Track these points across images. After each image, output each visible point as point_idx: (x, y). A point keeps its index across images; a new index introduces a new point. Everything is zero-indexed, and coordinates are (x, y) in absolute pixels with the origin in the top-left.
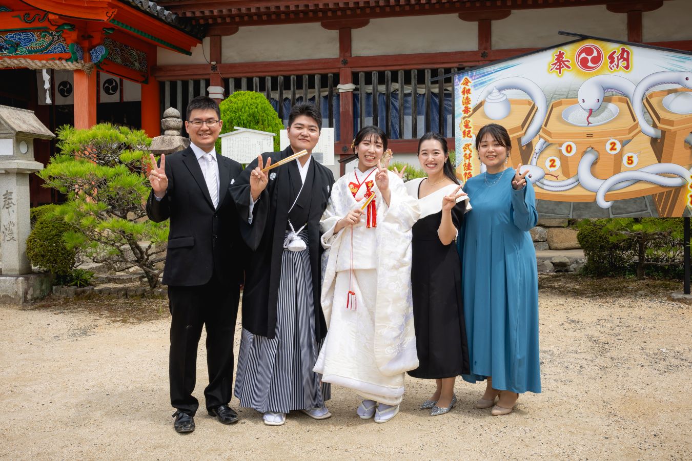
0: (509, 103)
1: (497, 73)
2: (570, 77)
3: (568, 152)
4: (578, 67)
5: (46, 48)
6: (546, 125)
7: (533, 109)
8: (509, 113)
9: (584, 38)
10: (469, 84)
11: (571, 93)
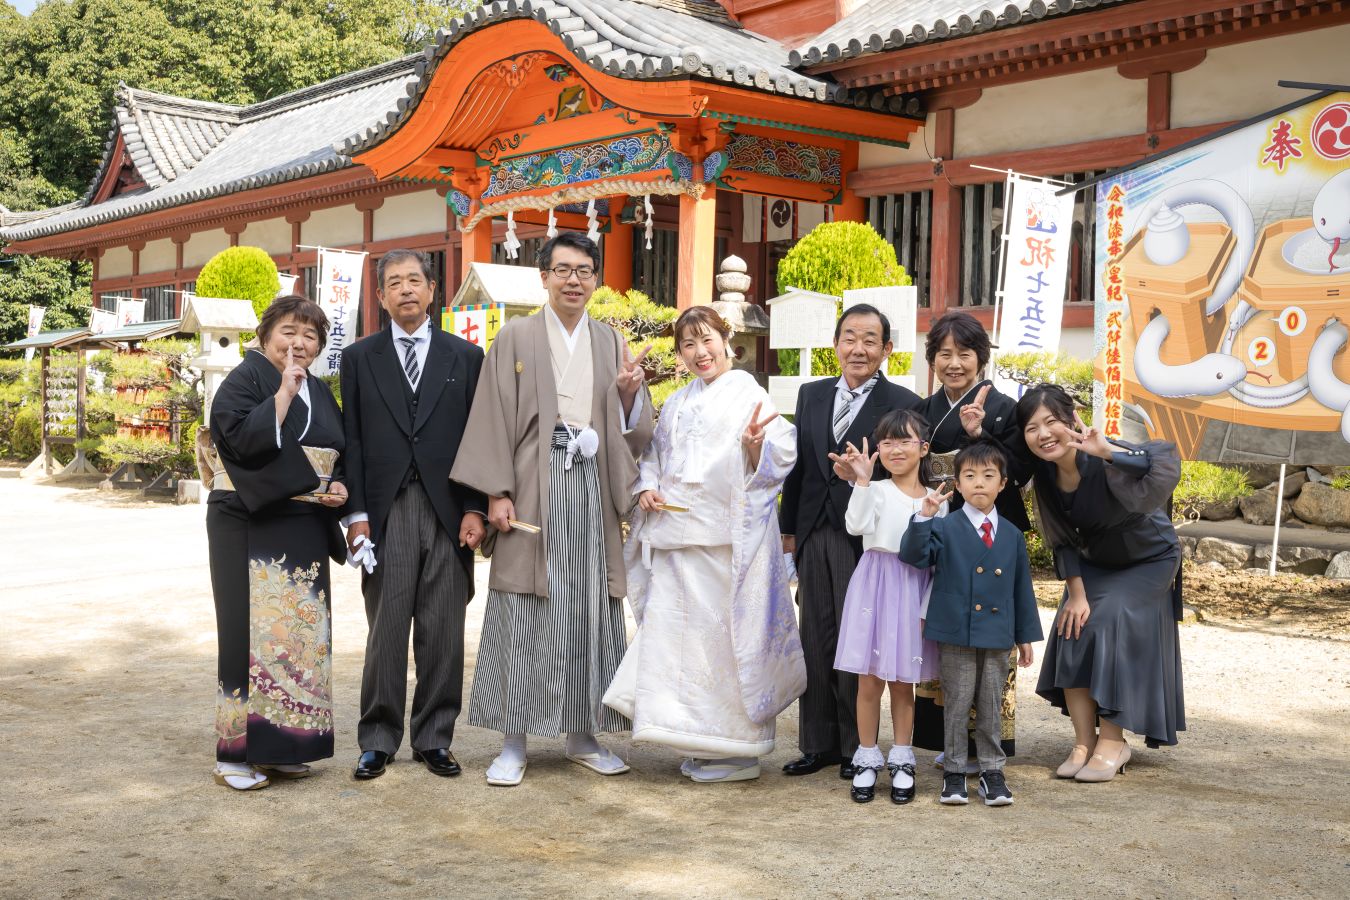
0: (1188, 230)
1: (1170, 173)
2: (1299, 175)
3: (1291, 327)
4: (1316, 151)
5: (654, 161)
6: (1251, 274)
7: (1229, 241)
8: (1187, 251)
9: (1328, 91)
10: (1120, 198)
11: (1300, 207)
